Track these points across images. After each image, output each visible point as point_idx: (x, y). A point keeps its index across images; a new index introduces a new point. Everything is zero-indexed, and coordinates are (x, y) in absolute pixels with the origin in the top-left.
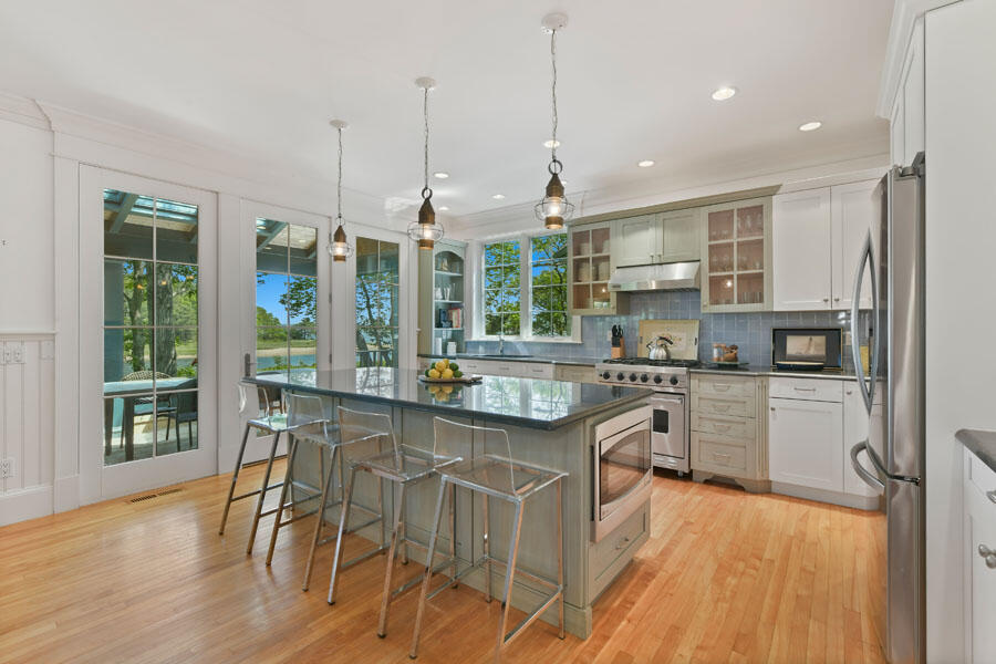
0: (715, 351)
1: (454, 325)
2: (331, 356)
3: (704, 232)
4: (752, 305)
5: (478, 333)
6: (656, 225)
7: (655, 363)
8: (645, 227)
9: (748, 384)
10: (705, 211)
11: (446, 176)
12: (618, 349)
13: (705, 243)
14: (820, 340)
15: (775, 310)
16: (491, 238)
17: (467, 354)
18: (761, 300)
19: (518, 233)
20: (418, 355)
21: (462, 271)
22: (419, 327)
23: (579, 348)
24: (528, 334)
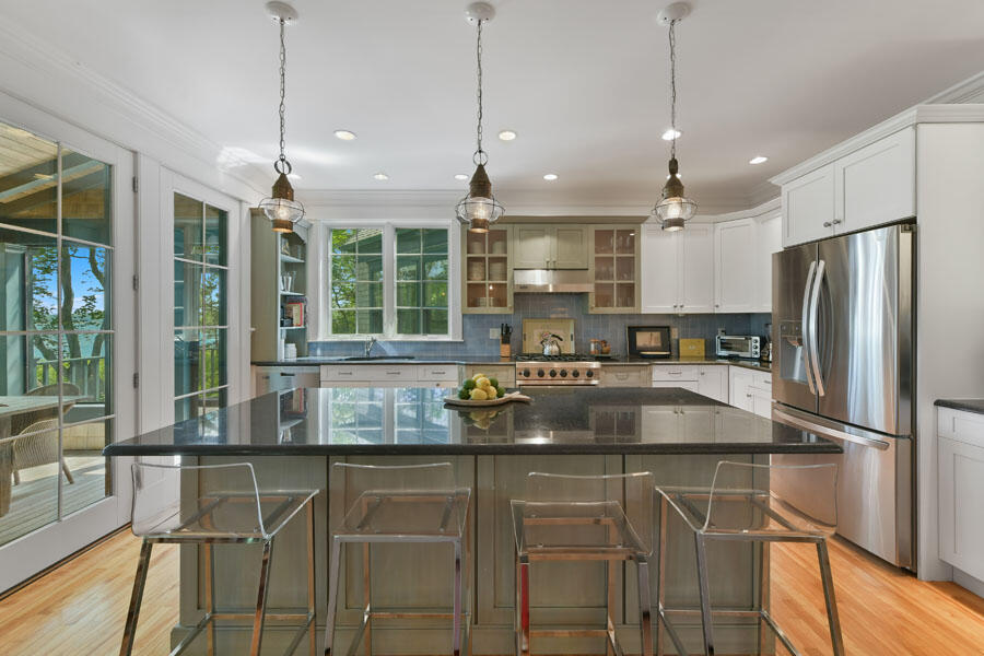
0: (592, 345)
1: (295, 323)
2: (136, 377)
3: (592, 245)
4: (626, 308)
5: (323, 332)
6: (551, 234)
7: (550, 358)
8: (542, 234)
9: (643, 372)
10: (592, 228)
11: (351, 137)
12: (508, 346)
13: (592, 255)
14: (657, 334)
15: (643, 312)
16: (340, 222)
17: (311, 358)
18: (632, 305)
19: (384, 221)
20: (252, 363)
21: (304, 257)
22: (252, 326)
23: (459, 347)
24: (391, 333)
